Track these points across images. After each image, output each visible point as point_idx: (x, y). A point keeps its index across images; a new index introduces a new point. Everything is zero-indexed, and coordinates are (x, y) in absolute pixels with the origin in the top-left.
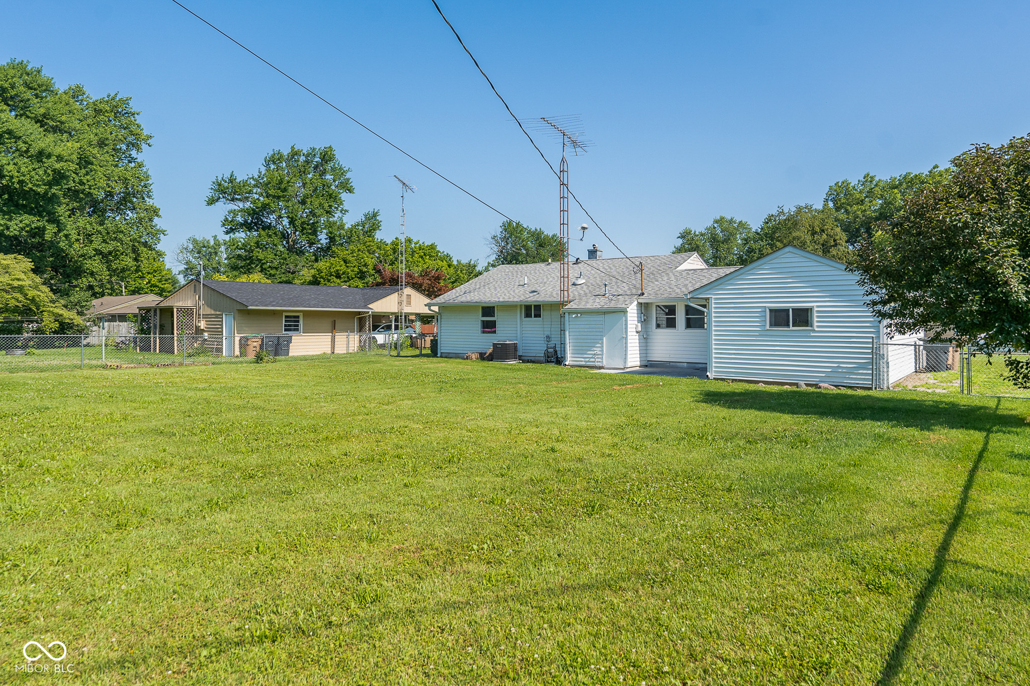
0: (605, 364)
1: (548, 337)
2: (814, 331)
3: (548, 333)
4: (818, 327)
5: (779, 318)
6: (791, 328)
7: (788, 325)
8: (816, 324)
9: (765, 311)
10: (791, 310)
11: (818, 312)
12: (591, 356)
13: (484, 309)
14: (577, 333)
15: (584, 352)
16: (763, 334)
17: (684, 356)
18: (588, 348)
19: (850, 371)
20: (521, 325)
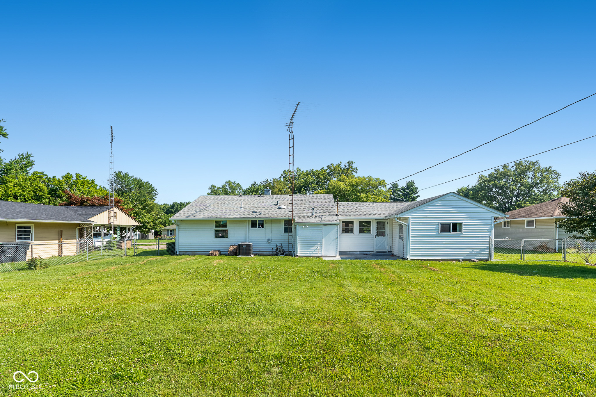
0: (323, 254)
1: (269, 240)
2: (462, 234)
3: (269, 237)
4: (464, 232)
5: (445, 228)
6: (451, 233)
7: (450, 231)
8: (463, 231)
9: (439, 225)
10: (451, 224)
11: (464, 225)
12: (314, 250)
13: (216, 222)
14: (304, 237)
15: (309, 248)
16: (437, 236)
17: (369, 248)
18: (312, 246)
19: (478, 253)
20: (249, 232)
